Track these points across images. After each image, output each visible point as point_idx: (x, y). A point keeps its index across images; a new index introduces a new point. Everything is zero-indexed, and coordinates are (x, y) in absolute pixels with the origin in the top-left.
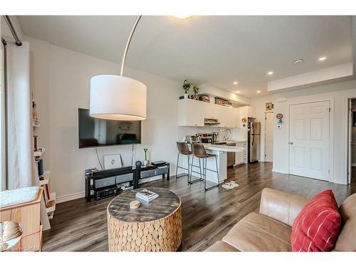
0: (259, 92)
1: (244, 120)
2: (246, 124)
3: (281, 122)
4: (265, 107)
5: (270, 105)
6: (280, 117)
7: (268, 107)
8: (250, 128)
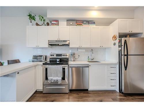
1: (114, 37)
8: (121, 46)
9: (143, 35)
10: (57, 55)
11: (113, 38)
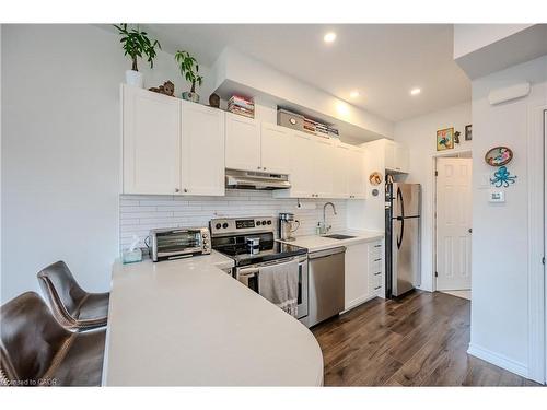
0: (416, 91)
1: (375, 177)
2: (382, 187)
3: (503, 177)
4: (433, 141)
5: (449, 136)
6: (501, 162)
7: (444, 142)
8: (392, 198)
9: (409, 177)
10: (240, 223)
11: (371, 177)
